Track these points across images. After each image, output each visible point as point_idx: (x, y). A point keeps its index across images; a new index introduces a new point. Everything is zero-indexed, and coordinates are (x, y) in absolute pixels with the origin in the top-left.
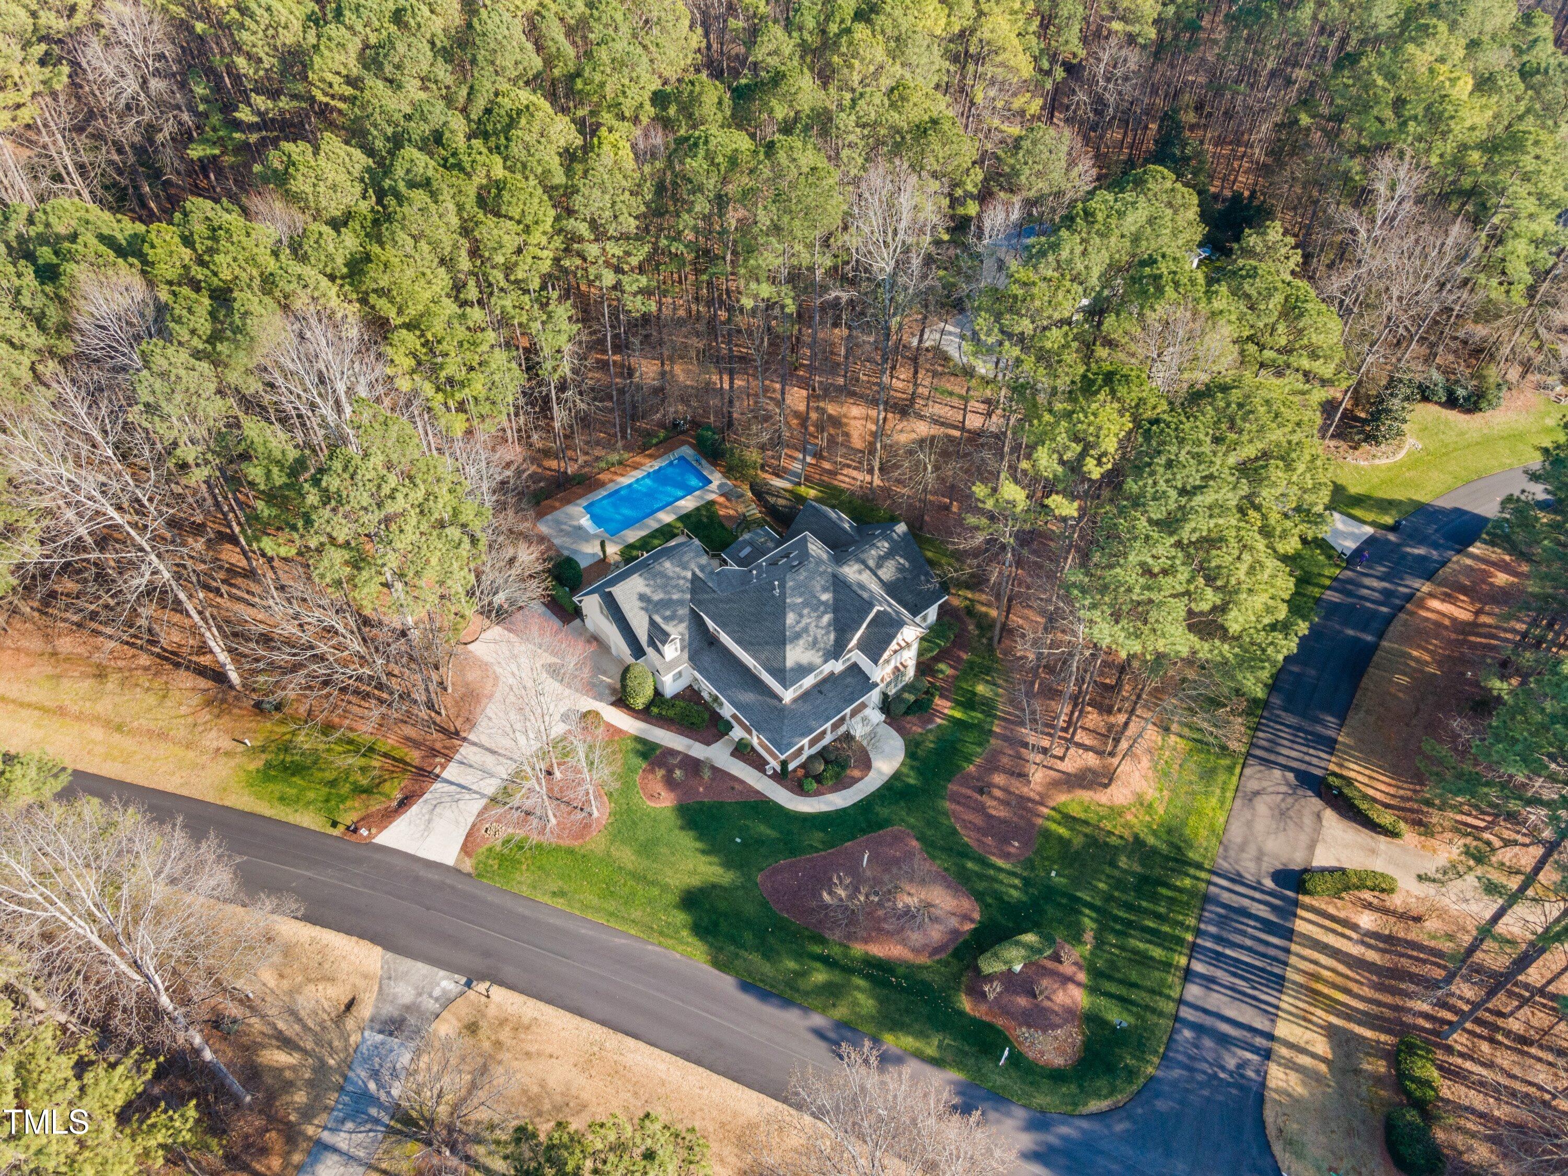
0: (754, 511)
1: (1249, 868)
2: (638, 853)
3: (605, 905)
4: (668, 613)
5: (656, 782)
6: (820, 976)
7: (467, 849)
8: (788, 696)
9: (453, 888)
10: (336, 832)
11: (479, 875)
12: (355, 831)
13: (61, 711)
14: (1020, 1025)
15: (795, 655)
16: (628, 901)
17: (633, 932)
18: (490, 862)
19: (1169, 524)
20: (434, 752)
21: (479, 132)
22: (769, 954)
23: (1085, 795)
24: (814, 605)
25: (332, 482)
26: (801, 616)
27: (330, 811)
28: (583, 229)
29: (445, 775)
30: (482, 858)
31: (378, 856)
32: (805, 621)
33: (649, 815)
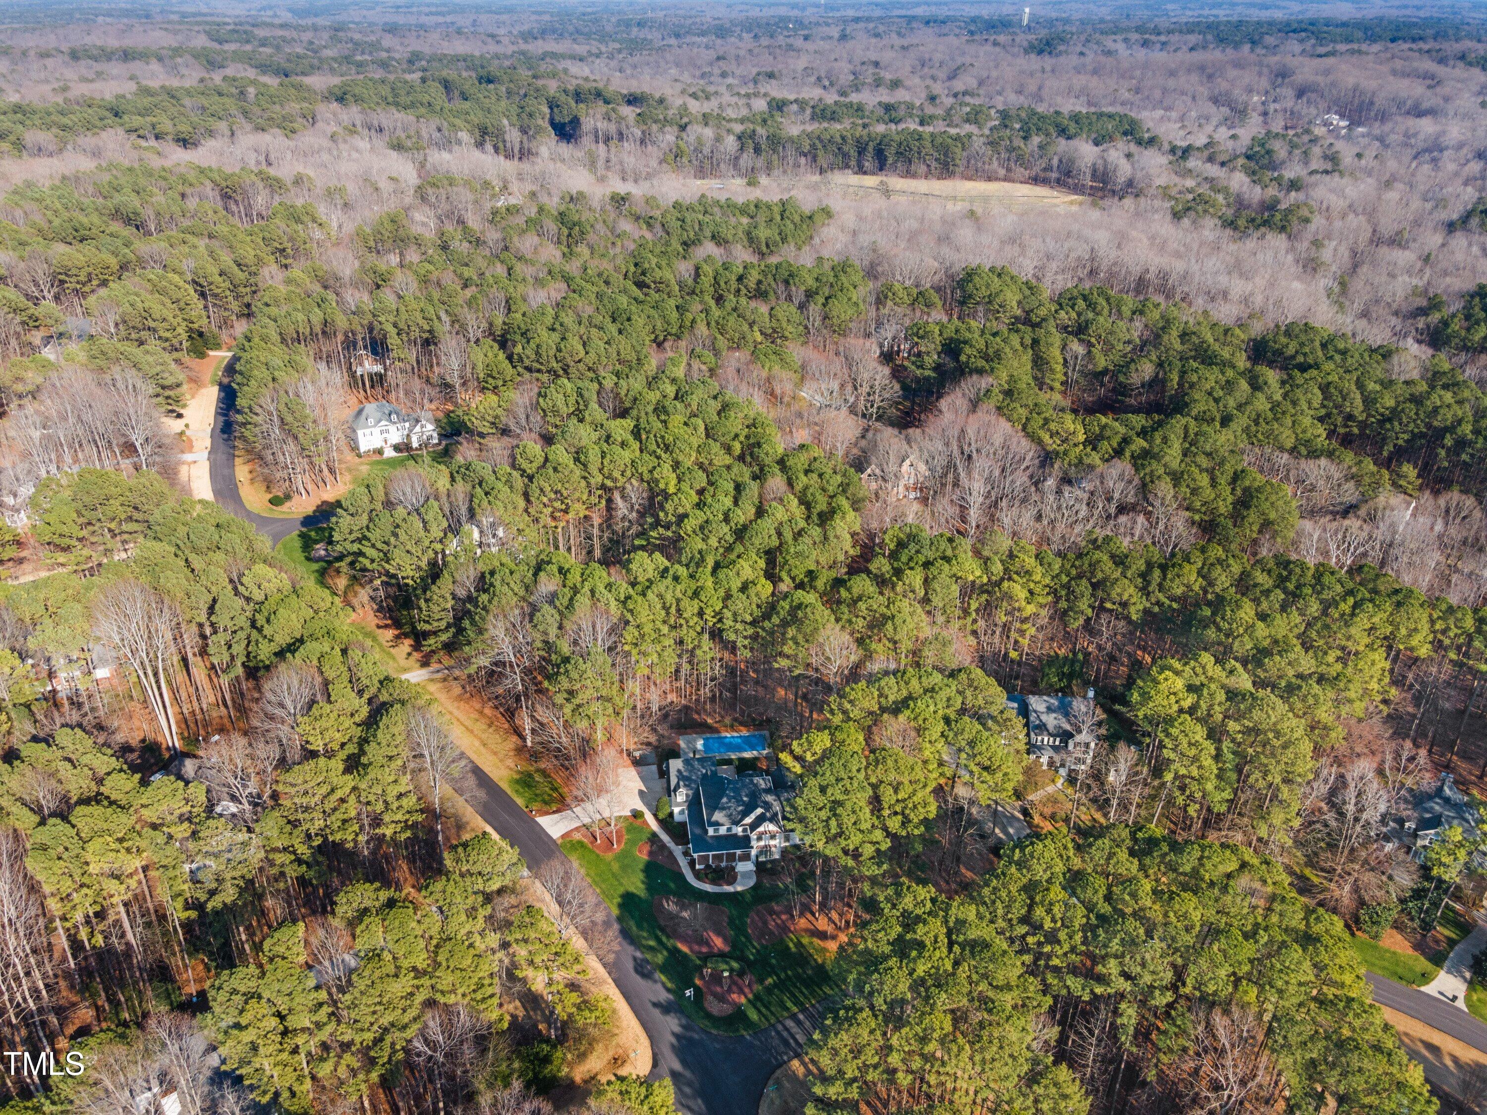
2: (621, 867)
5: (647, 848)
6: (652, 943)
7: (563, 837)
8: (711, 831)
9: (549, 847)
10: (525, 810)
11: (561, 846)
12: (532, 813)
13: (472, 732)
14: (711, 995)
15: (719, 817)
16: (604, 881)
18: (567, 844)
20: (577, 801)
22: (640, 927)
23: (816, 941)
24: (738, 800)
27: (529, 803)
29: (574, 809)
30: (566, 842)
31: (533, 825)
33: (635, 858)
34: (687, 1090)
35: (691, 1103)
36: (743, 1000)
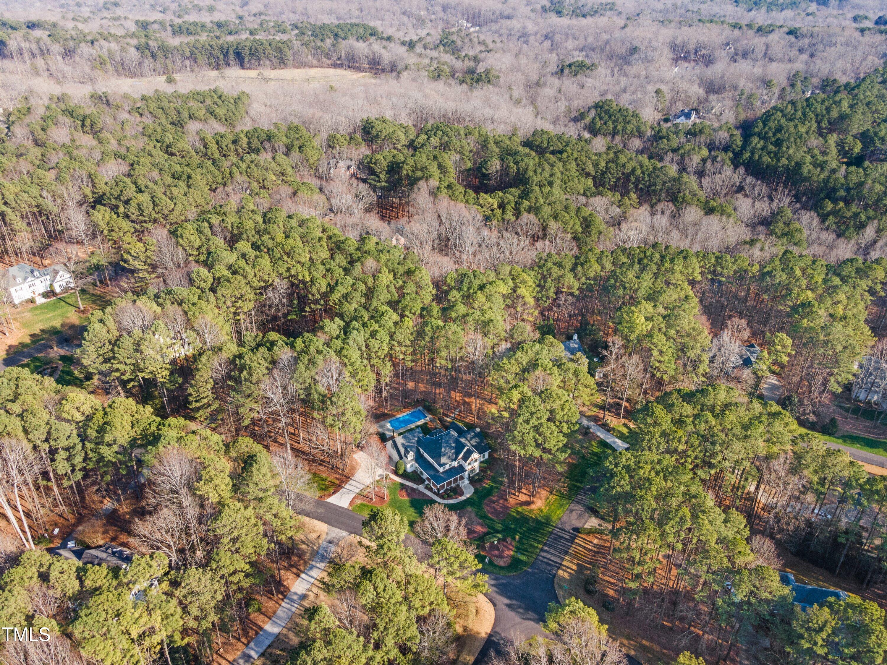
0: (439, 425)
1: (567, 527)
5: (404, 493)
7: (350, 505)
8: (441, 470)
9: (346, 513)
10: (316, 498)
11: (354, 510)
12: (322, 498)
14: (494, 557)
15: (443, 460)
18: (357, 508)
19: (527, 422)
20: (342, 481)
21: (372, 317)
23: (525, 508)
24: (451, 447)
25: (334, 399)
26: (446, 449)
28: (396, 343)
29: (345, 487)
30: (354, 507)
31: (327, 504)
32: (447, 451)
33: (401, 501)
34: (521, 610)
35: (527, 616)
36: (512, 553)
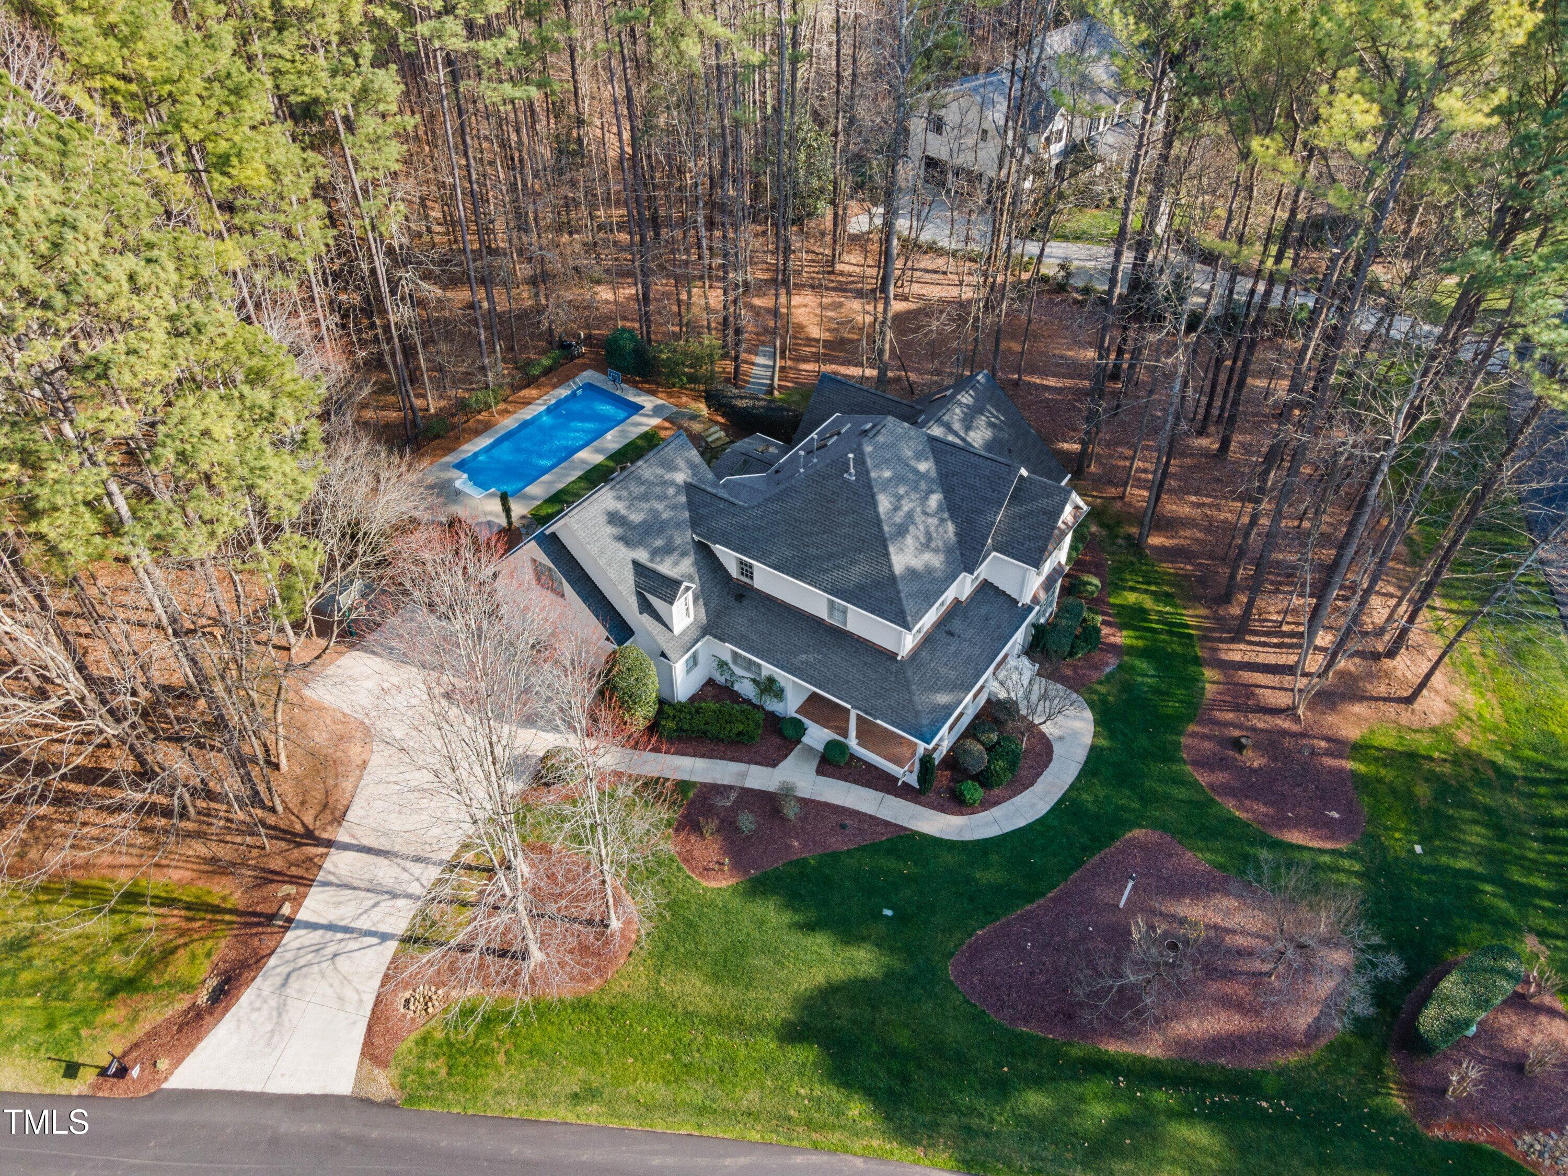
2: (715, 978)
3: (683, 1095)
4: (659, 543)
5: (706, 845)
7: (374, 1051)
8: (905, 645)
9: (358, 1141)
10: (77, 1087)
11: (410, 1099)
12: (122, 1072)
14: (1518, 1131)
16: (725, 1075)
17: (755, 1136)
18: (429, 1065)
20: (268, 877)
24: (912, 480)
26: (899, 498)
27: (59, 1045)
29: (302, 915)
30: (411, 1061)
31: (179, 1116)
32: (906, 506)
33: (712, 904)
